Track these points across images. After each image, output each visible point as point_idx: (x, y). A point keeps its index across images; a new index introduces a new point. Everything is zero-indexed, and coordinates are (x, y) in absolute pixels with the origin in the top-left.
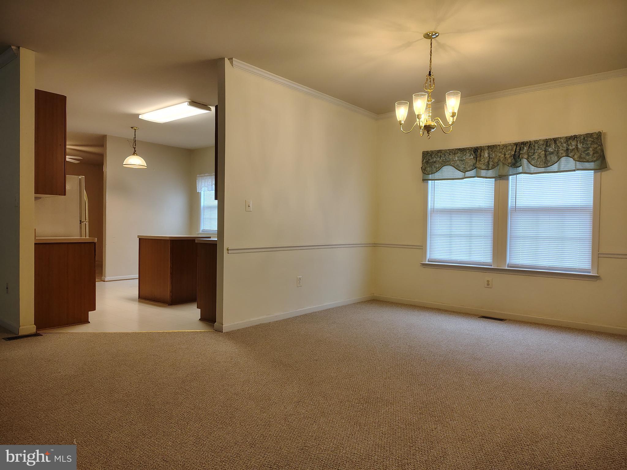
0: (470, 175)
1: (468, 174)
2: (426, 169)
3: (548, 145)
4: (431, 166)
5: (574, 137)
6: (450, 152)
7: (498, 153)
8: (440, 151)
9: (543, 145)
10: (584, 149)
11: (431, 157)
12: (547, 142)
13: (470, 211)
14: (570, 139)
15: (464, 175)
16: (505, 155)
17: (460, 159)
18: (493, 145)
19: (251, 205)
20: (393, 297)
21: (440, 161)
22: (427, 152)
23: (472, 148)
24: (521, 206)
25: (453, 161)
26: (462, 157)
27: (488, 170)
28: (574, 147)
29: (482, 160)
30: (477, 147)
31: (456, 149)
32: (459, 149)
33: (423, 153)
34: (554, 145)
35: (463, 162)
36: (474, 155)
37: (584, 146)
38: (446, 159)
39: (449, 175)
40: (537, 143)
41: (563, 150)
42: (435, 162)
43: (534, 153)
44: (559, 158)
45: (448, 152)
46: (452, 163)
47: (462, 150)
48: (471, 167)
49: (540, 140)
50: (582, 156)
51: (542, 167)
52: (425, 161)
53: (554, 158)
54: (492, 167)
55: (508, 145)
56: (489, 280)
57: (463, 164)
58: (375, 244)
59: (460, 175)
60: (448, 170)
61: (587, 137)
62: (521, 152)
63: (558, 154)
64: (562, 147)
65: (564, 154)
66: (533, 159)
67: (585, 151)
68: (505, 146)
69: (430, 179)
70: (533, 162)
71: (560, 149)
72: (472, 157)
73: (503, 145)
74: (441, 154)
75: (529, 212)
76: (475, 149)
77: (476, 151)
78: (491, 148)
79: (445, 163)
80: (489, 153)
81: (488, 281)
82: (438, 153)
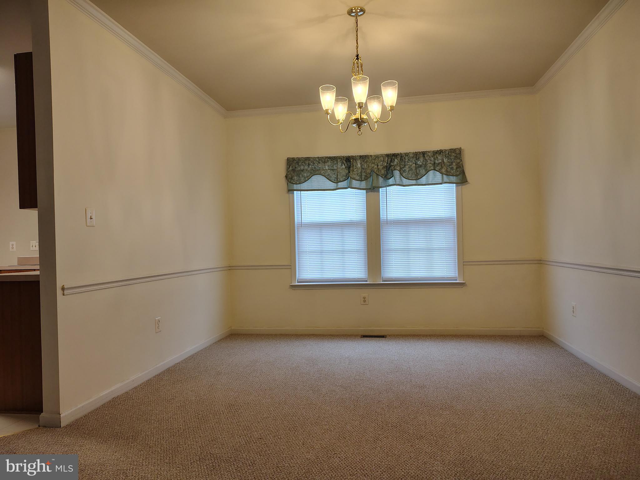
0: (344, 186)
1: (341, 184)
2: (293, 178)
3: (417, 158)
4: (298, 175)
5: (440, 152)
6: (319, 160)
7: (370, 164)
8: (308, 159)
9: (413, 157)
10: (449, 164)
11: (298, 164)
12: (417, 155)
13: (341, 225)
14: (436, 153)
15: (335, 185)
16: (378, 166)
17: (331, 168)
18: (365, 156)
19: (93, 217)
20: (256, 328)
21: (309, 169)
22: (293, 159)
23: (343, 157)
24: (391, 219)
25: (323, 170)
26: (332, 166)
27: (361, 181)
28: (440, 161)
29: (355, 170)
30: (349, 157)
31: (326, 157)
32: (330, 158)
33: (288, 160)
34: (422, 159)
35: (334, 172)
36: (346, 164)
37: (449, 160)
38: (315, 168)
39: (319, 185)
40: (407, 156)
41: (431, 163)
42: (302, 171)
43: (405, 165)
44: (427, 172)
45: (317, 160)
46: (322, 172)
47: (333, 159)
48: (344, 178)
49: (410, 152)
50: (448, 170)
51: (414, 180)
52: (291, 168)
53: (423, 171)
54: (364, 178)
55: (379, 156)
56: (366, 296)
57: (334, 174)
58: (230, 267)
59: (333, 185)
60: (318, 180)
61: (451, 152)
62: (392, 164)
63: (426, 167)
64: (431, 161)
65: (432, 168)
66: (404, 171)
67: (450, 165)
68: (377, 157)
69: (295, 189)
70: (404, 174)
71: (428, 163)
72: (344, 167)
73: (375, 156)
74: (310, 162)
75: (401, 224)
76: (346, 158)
77: (348, 160)
78: (363, 158)
79: (315, 172)
80: (361, 164)
81: (364, 298)
82: (306, 160)
